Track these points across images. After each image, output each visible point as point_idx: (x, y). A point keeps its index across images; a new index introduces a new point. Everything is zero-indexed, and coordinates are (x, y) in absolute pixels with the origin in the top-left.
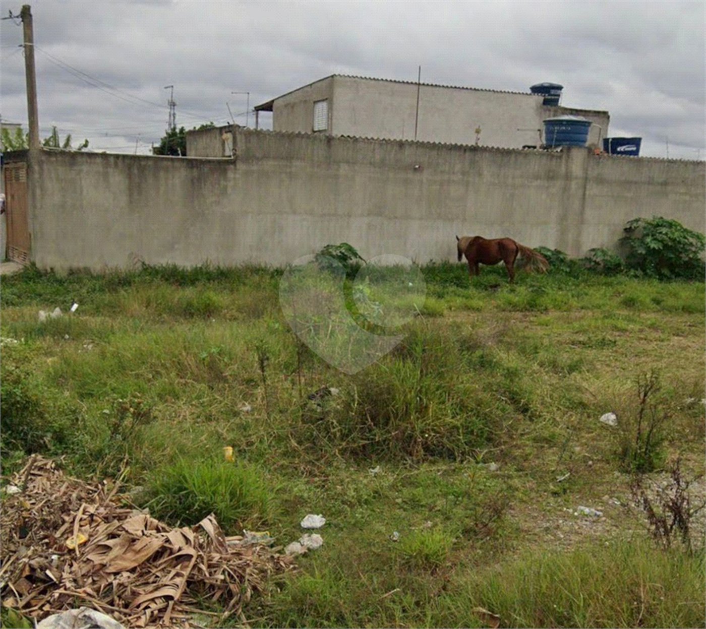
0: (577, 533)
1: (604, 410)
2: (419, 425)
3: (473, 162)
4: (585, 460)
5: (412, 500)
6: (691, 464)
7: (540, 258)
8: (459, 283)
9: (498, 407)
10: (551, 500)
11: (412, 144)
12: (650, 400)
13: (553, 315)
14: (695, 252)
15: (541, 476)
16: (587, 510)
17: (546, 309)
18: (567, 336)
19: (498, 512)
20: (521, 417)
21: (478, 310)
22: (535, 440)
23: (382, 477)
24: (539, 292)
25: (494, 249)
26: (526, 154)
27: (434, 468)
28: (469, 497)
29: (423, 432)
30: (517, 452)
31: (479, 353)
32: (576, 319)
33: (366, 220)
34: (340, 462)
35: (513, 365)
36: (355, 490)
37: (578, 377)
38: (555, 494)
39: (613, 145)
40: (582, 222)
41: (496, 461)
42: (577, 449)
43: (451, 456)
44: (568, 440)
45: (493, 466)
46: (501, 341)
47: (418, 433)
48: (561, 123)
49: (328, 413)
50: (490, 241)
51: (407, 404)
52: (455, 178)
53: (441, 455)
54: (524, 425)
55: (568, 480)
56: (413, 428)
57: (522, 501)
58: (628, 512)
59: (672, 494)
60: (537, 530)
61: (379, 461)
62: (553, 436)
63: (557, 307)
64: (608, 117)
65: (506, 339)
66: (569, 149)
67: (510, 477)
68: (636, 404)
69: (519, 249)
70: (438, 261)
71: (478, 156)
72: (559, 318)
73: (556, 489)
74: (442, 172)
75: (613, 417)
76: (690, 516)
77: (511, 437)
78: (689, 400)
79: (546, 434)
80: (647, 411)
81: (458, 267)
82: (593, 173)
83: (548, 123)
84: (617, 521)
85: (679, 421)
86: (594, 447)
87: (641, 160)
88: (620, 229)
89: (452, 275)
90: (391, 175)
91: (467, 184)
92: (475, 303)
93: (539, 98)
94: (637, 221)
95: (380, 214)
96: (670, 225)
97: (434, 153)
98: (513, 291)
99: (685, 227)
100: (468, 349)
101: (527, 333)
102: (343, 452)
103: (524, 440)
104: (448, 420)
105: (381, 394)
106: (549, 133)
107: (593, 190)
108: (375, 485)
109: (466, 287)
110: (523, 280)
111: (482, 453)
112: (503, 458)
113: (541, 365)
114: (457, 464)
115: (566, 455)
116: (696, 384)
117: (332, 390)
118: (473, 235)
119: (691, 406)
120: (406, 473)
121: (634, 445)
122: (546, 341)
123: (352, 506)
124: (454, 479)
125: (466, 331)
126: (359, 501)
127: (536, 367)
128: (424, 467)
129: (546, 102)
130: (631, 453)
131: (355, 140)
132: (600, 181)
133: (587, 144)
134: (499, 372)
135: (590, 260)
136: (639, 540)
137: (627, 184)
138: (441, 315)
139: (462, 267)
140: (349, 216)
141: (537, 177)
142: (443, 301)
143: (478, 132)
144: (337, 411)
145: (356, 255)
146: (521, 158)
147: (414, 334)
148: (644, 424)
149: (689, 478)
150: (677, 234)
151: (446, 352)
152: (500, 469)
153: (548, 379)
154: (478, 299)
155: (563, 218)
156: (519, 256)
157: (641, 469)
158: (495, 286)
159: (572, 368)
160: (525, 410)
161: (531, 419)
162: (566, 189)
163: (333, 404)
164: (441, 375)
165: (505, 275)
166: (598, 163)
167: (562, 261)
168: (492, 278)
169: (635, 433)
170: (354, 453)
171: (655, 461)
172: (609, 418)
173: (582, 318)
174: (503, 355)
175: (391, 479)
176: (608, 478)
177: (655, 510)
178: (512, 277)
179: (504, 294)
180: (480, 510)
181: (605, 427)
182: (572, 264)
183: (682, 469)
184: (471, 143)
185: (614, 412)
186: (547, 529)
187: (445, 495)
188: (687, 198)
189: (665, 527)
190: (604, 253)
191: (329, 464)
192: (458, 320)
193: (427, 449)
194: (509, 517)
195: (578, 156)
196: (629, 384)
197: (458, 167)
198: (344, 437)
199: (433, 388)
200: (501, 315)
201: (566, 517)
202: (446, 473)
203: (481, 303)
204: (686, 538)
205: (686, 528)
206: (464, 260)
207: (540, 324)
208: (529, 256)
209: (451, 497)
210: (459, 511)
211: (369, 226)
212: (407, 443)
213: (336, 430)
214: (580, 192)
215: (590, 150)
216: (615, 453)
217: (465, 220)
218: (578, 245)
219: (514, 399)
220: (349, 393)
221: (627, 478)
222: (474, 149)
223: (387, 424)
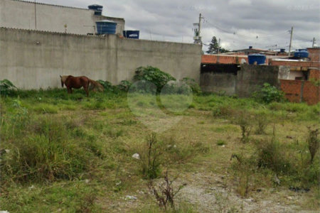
0: (127, 208)
1: (133, 152)
2: (51, 165)
3: (65, 41)
4: (127, 175)
5: (51, 199)
6: (172, 173)
7: (99, 85)
8: (63, 97)
9: (87, 154)
10: (114, 194)
11: (34, 31)
12: (153, 147)
13: (108, 111)
14: (166, 82)
15: (109, 184)
16: (130, 197)
17: (104, 109)
18: (114, 121)
19: (91, 201)
20: (97, 158)
21: (74, 110)
22: (105, 168)
23: (35, 190)
24: (100, 101)
25: (78, 81)
26: (89, 38)
27: (59, 184)
28: (77, 196)
29: (53, 168)
30: (97, 174)
31: (75, 129)
32: (118, 112)
33: (15, 68)
34: (14, 184)
35: (92, 134)
36: (23, 197)
37: (121, 138)
38: (116, 191)
39: (127, 34)
40: (117, 68)
41: (88, 178)
42: (124, 170)
43: (67, 178)
44: (119, 167)
45: (87, 181)
46: (85, 124)
47: (50, 168)
48: (103, 23)
49: (6, 161)
50: (76, 78)
51: (44, 155)
52: (56, 48)
53: (62, 177)
54: (99, 161)
55: (121, 185)
56: (48, 167)
57: (101, 195)
58: (148, 196)
59: (165, 187)
60: (109, 208)
61: (33, 183)
62: (112, 165)
63: (110, 107)
64: (124, 21)
65: (88, 123)
66: (108, 35)
67: (95, 185)
68: (147, 149)
69: (90, 81)
70: (52, 87)
71: (67, 38)
72: (110, 112)
73: (116, 189)
74: (51, 45)
75: (138, 155)
76: (173, 195)
77: (94, 167)
78: (169, 146)
79: (109, 165)
80: (152, 152)
81: (62, 90)
82: (119, 46)
83: (98, 23)
84: (143, 201)
85: (166, 155)
86: (131, 169)
87: (140, 41)
88: (134, 72)
89: (60, 94)
90: (26, 46)
91: (63, 51)
92: (72, 106)
93: (92, 12)
94: (140, 68)
95: (22, 65)
96: (155, 70)
97: (46, 36)
98: (88, 100)
99: (161, 70)
100: (70, 128)
101: (97, 120)
102: (15, 180)
103: (100, 168)
104: (64, 161)
105: (31, 151)
106: (98, 28)
107: (120, 54)
108: (32, 194)
109: (67, 99)
110: (93, 96)
111: (81, 175)
112: (91, 177)
113: (104, 134)
114: (70, 181)
115: (119, 173)
116: (171, 139)
117: (7, 151)
118: (68, 75)
119: (170, 148)
120: (46, 188)
121: (148, 167)
122: (106, 123)
123: (22, 205)
124: (70, 188)
125: (69, 120)
126: (25, 203)
127: (102, 135)
128: (55, 184)
129: (96, 13)
130: (147, 170)
131: (6, 29)
132: (123, 50)
133: (116, 33)
134: (86, 138)
135: (121, 86)
136: (153, 208)
137: (135, 51)
138: (56, 113)
139: (64, 90)
140: (7, 66)
141: (95, 48)
142: (56, 106)
143: (66, 26)
144: (10, 161)
145: (12, 85)
146: (86, 39)
147: (44, 122)
148: (151, 157)
149: (172, 179)
150: (158, 74)
151: (60, 130)
152: (90, 182)
153: (108, 139)
154: (73, 104)
155: (108, 67)
156: (90, 84)
157: (151, 177)
158: (80, 99)
159: (118, 135)
160: (99, 155)
161: (102, 159)
162: (108, 53)
163: (8, 157)
164: (59, 141)
165: (84, 94)
166: (122, 42)
167: (110, 86)
168: (79, 95)
169: (148, 162)
170: (20, 180)
171: (157, 173)
172: (136, 156)
173: (120, 112)
174: (87, 130)
175: (40, 190)
176: (138, 182)
177: (159, 194)
178: (88, 94)
179: (85, 102)
180: (83, 201)
181: (135, 160)
182: (114, 87)
183: (169, 176)
184: (63, 32)
185: (138, 153)
186: (114, 207)
187: (66, 196)
188: (160, 58)
189: (163, 201)
190: (128, 82)
191: (8, 186)
192: (65, 115)
193: (55, 175)
194: (96, 203)
195: (112, 38)
196: (143, 140)
197: (58, 43)
198: (14, 172)
199: (56, 147)
200: (85, 112)
201: (121, 201)
202: (65, 186)
203: (74, 107)
204: (173, 205)
205: (172, 201)
206: (65, 87)
207: (102, 115)
208: (94, 84)
209: (69, 197)
210: (73, 203)
211: (17, 71)
212: (46, 173)
213: (10, 169)
214: (115, 55)
215: (117, 36)
216: (140, 171)
217: (63, 68)
218: (116, 79)
219: (94, 150)
220: (15, 152)
221: (146, 182)
222: (65, 35)
223: (35, 165)
